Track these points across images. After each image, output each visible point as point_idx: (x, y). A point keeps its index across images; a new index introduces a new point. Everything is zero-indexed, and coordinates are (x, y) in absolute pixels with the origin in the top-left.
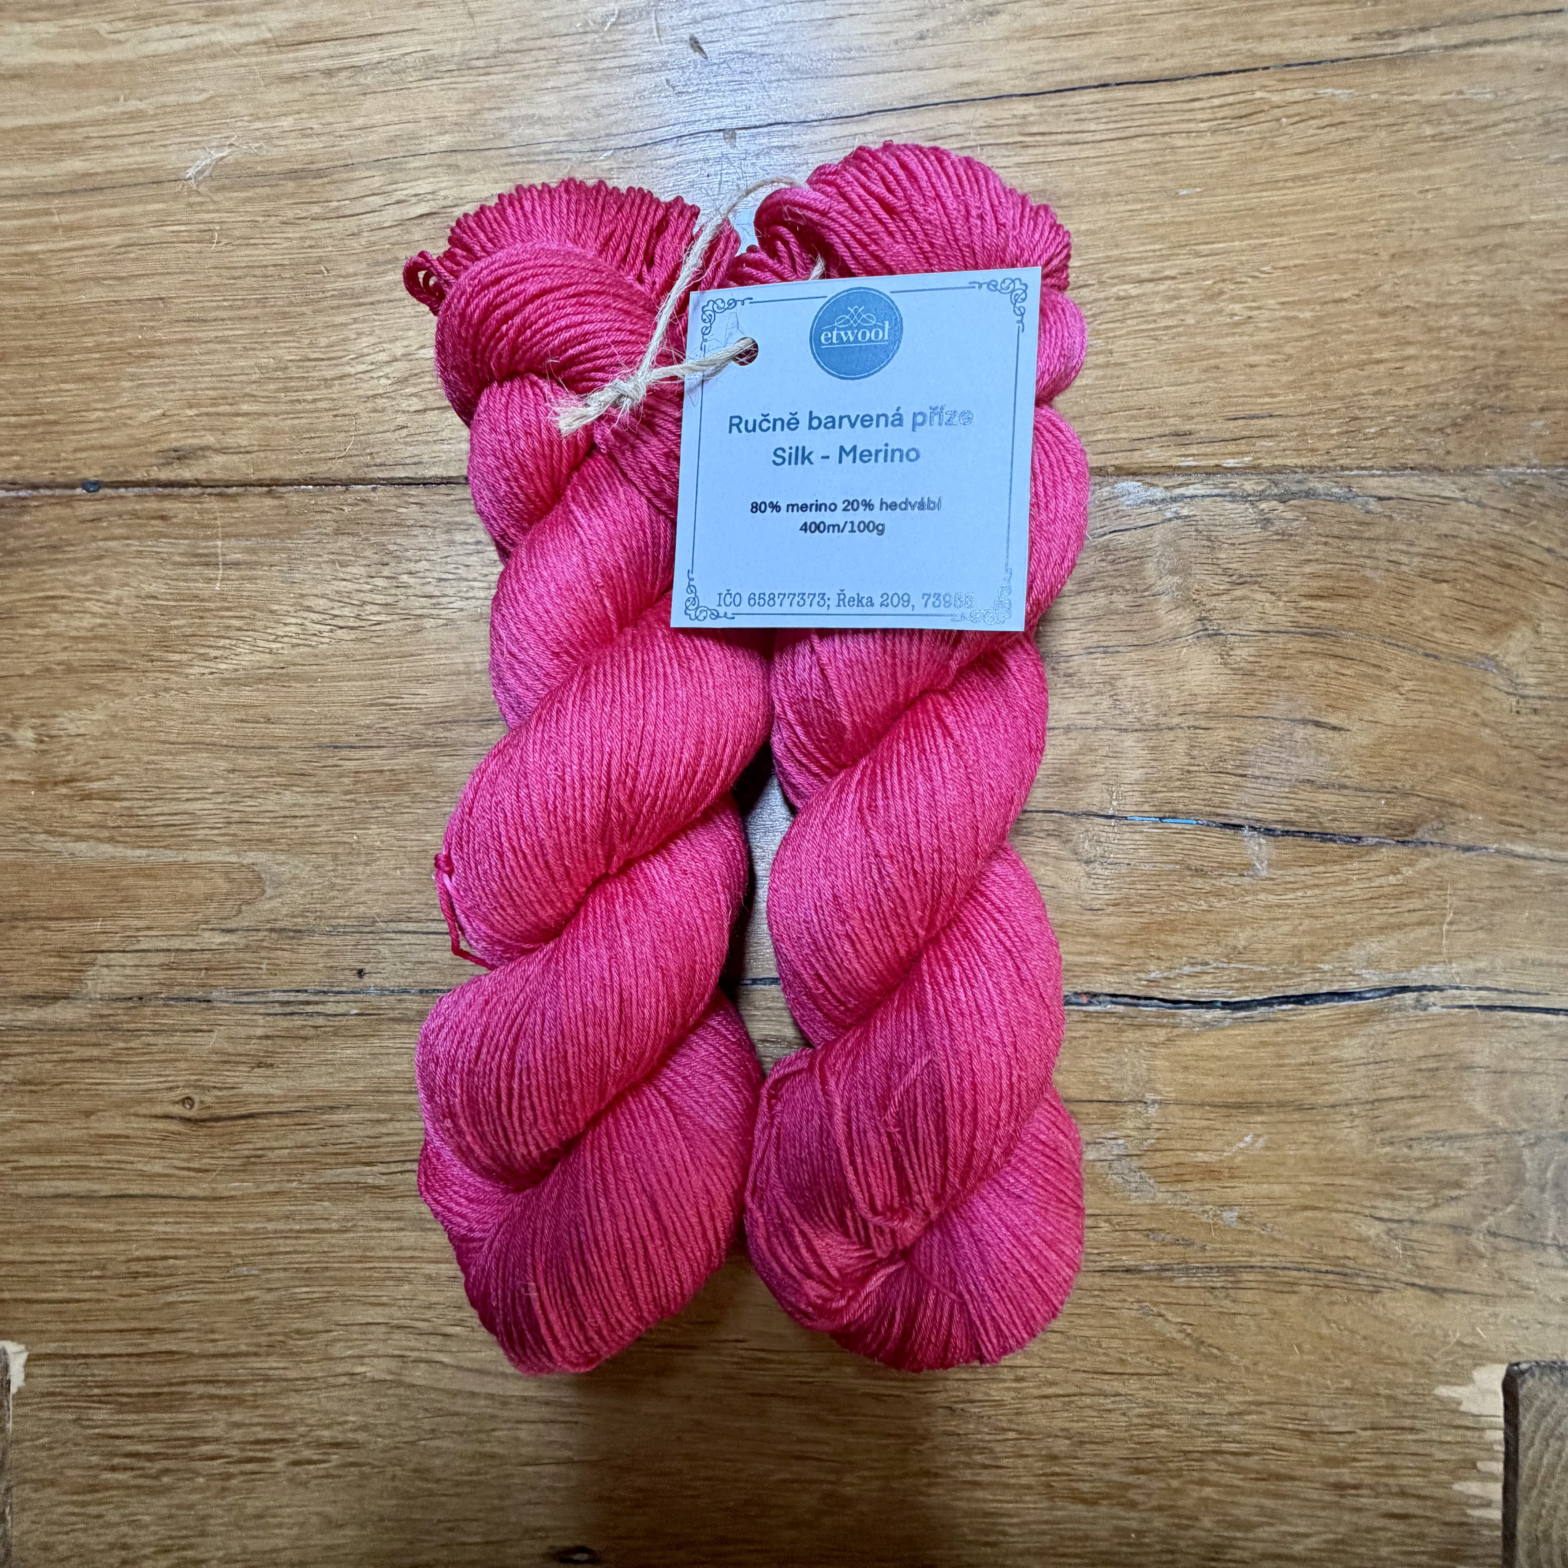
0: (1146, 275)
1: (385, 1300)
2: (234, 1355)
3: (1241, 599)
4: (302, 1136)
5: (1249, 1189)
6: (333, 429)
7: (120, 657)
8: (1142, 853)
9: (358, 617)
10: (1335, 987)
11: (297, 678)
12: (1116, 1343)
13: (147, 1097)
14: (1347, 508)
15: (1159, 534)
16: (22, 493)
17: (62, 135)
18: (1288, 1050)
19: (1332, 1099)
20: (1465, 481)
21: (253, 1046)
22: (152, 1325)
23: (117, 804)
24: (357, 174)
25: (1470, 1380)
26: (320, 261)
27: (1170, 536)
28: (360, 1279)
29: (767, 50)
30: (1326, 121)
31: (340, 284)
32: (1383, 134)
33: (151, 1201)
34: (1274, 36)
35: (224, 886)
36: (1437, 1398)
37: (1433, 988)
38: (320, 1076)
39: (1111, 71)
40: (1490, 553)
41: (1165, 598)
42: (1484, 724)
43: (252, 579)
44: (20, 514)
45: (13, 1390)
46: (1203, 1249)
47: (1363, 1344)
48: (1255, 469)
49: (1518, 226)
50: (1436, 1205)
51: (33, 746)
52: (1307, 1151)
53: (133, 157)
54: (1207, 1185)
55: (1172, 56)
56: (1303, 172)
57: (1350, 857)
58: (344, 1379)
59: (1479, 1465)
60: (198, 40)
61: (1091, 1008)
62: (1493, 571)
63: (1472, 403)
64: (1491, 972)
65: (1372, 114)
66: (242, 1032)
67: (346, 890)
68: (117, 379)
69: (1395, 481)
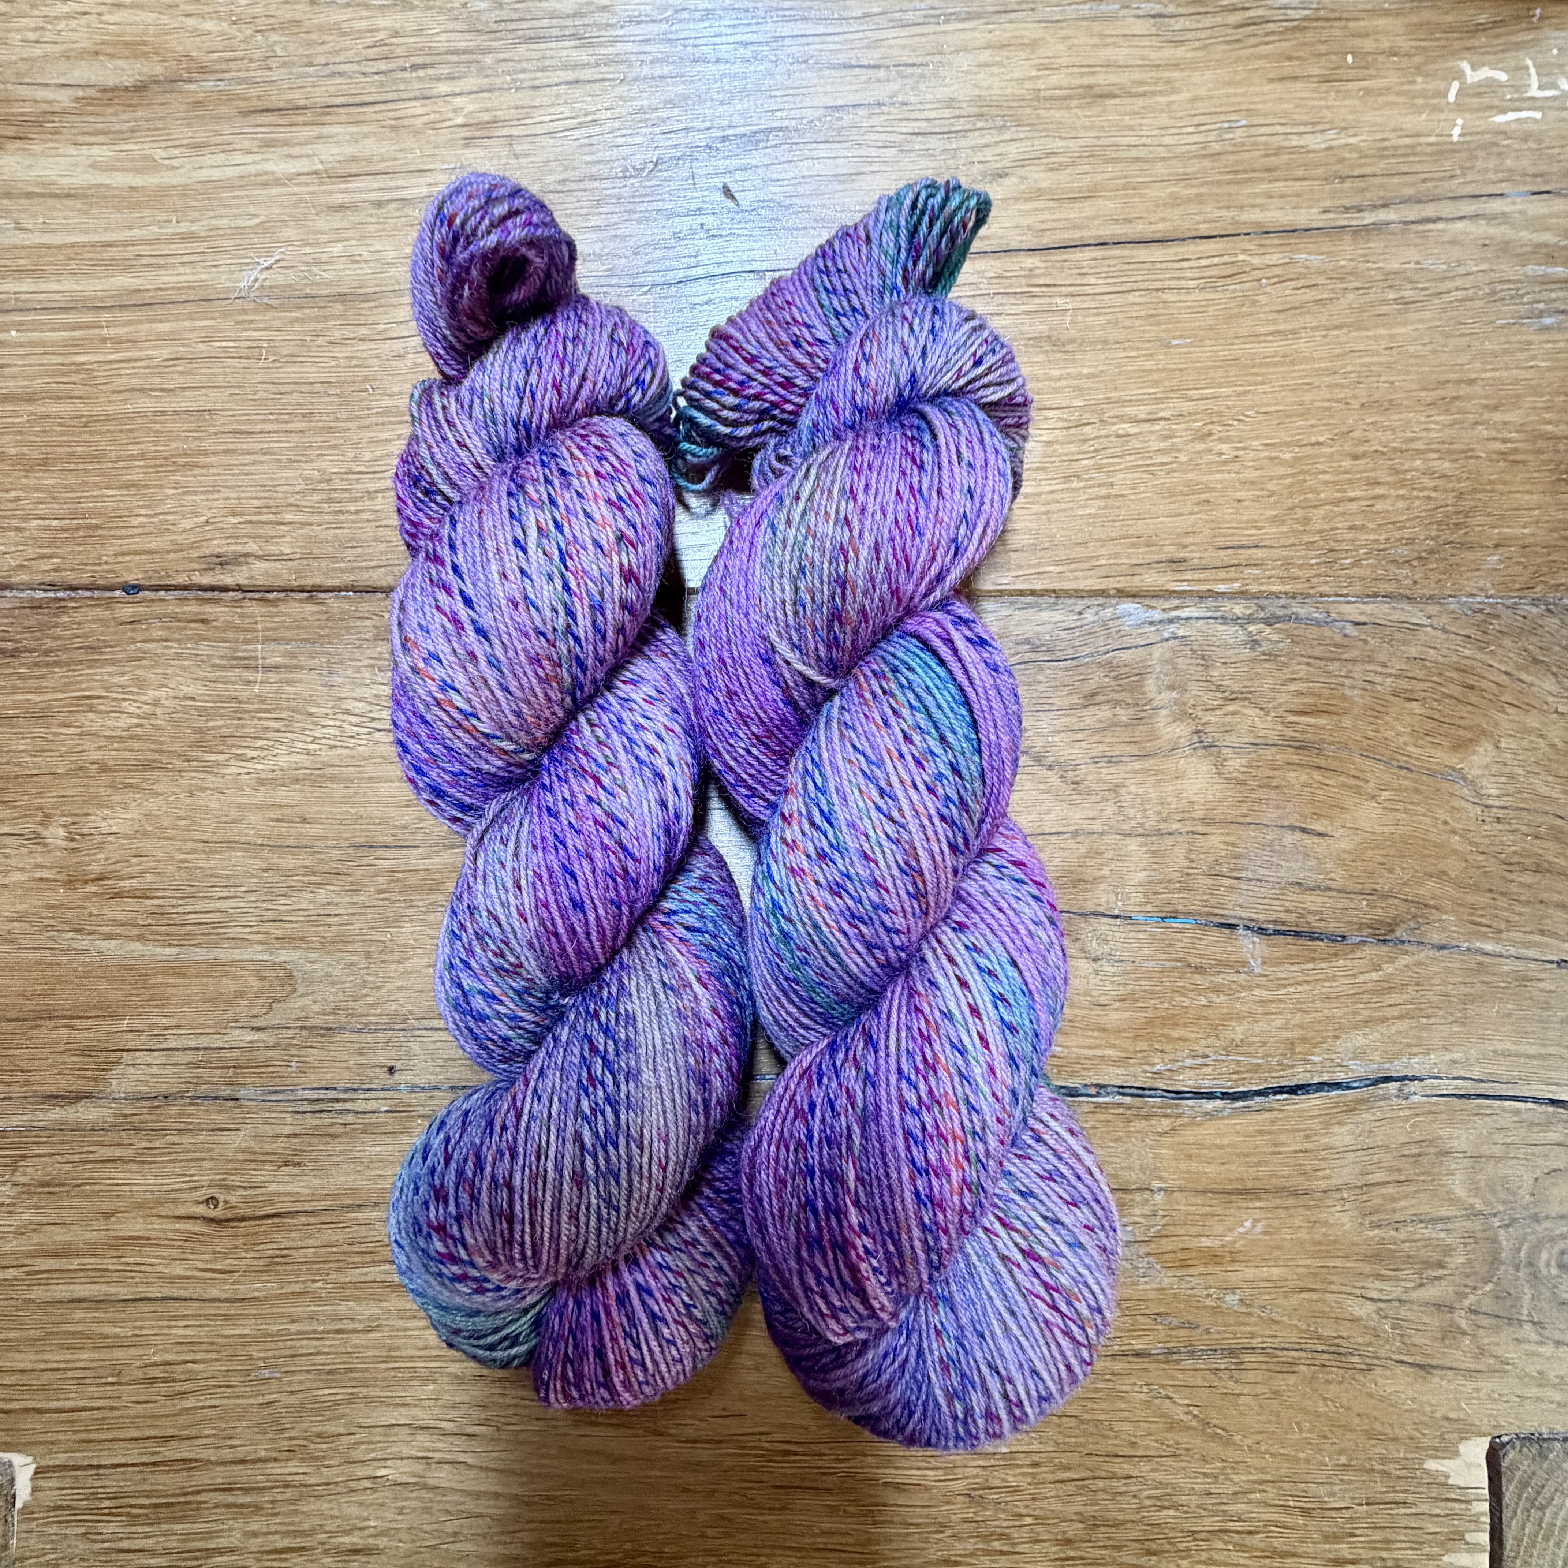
0: (1142, 416)
1: (409, 1400)
2: (255, 1461)
3: (1233, 713)
4: (329, 1235)
5: (1250, 1273)
6: (376, 539)
7: (157, 756)
8: (1146, 951)
10: (1325, 1078)
11: (333, 779)
12: (1127, 1427)
13: (170, 1197)
14: (1326, 632)
15: (1157, 652)
16: (61, 594)
17: (113, 253)
18: (1283, 1138)
19: (1323, 1185)
20: (1431, 609)
21: (280, 1145)
22: (170, 1432)
23: (148, 902)
24: (404, 300)
25: (1457, 1454)
26: (366, 380)
27: (1168, 655)
28: (385, 1379)
29: (794, 200)
30: (1302, 283)
31: (386, 402)
32: (1351, 296)
33: (171, 1303)
34: (1253, 206)
35: (254, 982)
36: (1427, 1472)
37: (1414, 1079)
38: (347, 1174)
39: (1108, 231)
40: (1454, 675)
41: (1164, 712)
42: (1454, 832)
43: (289, 682)
44: (57, 615)
45: (19, 1504)
46: (1208, 1332)
47: (1357, 1421)
48: (1243, 594)
49: (1471, 382)
50: (1421, 1285)
51: (64, 844)
52: (1302, 1235)
53: (183, 276)
54: (1209, 1270)
55: (1164, 220)
56: (1281, 327)
57: (1336, 955)
58: (367, 1484)
59: (1468, 1537)
60: (252, 169)
61: (1100, 1100)
62: (1456, 690)
63: (1435, 539)
64: (1467, 1064)
65: (1342, 279)
66: (270, 1130)
67: (379, 988)
68: (161, 487)
69: (1369, 608)
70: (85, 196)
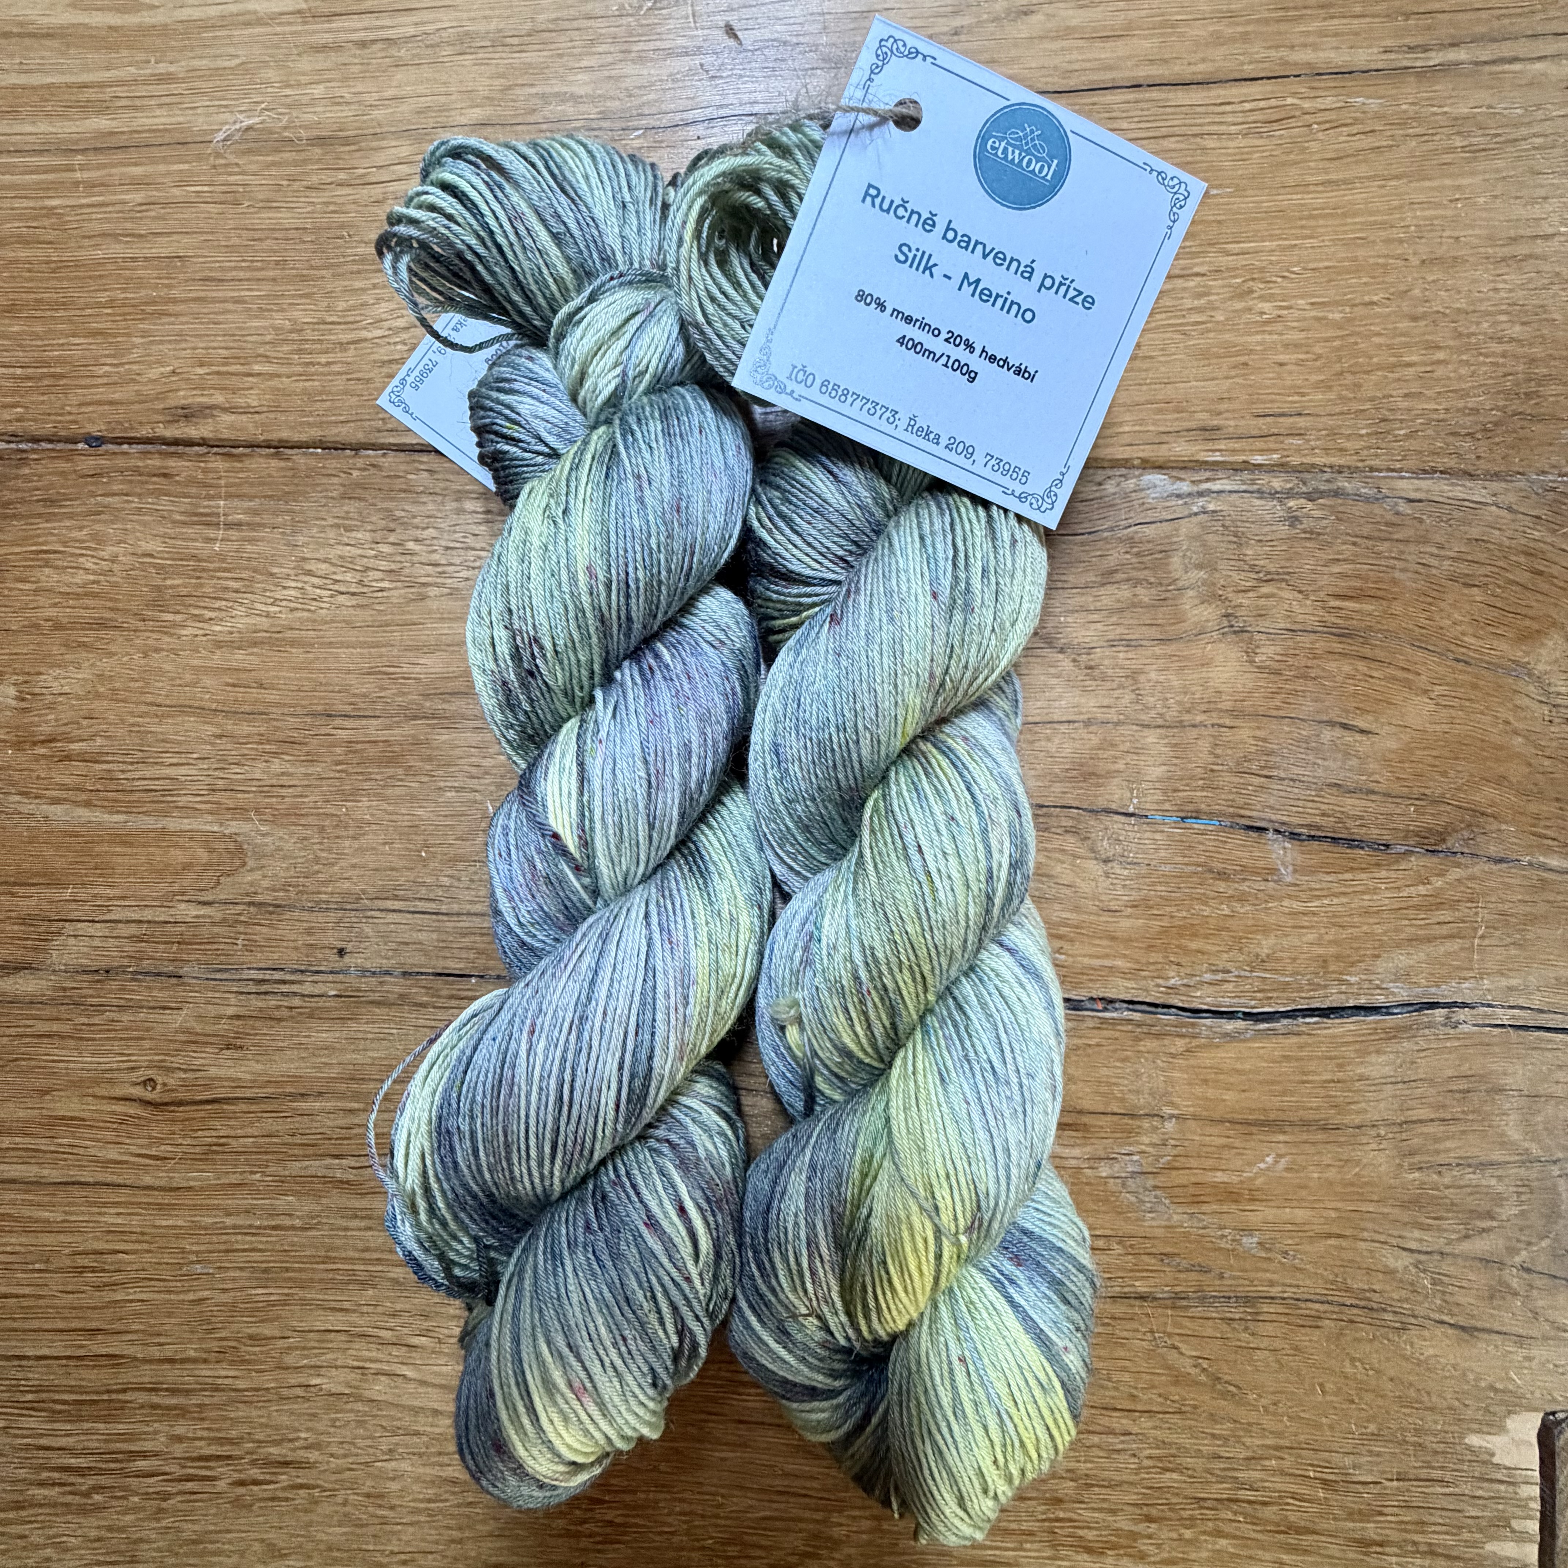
1: (346, 1305)
2: (183, 1361)
3: (1267, 596)
4: (271, 1124)
5: (1270, 1213)
6: (346, 393)
7: (111, 615)
8: (1162, 853)
9: (360, 583)
10: (1362, 1001)
11: (293, 643)
12: (1126, 1377)
13: (107, 1077)
14: (1377, 510)
15: (1185, 528)
16: (22, 446)
17: (89, 94)
18: (1312, 1066)
19: (1358, 1120)
20: (1496, 486)
21: (223, 1026)
22: (99, 1325)
23: (97, 767)
24: (384, 143)
25: (1502, 1429)
26: (342, 226)
27: (1196, 530)
28: (321, 1281)
29: (801, 39)
30: (1357, 128)
31: (362, 249)
32: (1413, 143)
33: (104, 1189)
34: (1305, 45)
35: (203, 855)
36: (1469, 1448)
37: (1464, 1005)
38: (292, 1060)
39: (1143, 73)
40: (1522, 559)
41: (1191, 593)
42: (1516, 732)
43: (252, 541)
44: (17, 467)
46: (1221, 1277)
47: (1390, 1385)
48: (1282, 467)
49: (1547, 237)
50: (1467, 1237)
51: (14, 703)
52: (1331, 1174)
53: (160, 119)
54: (1225, 1208)
55: (1204, 60)
56: (1333, 177)
57: (1378, 865)
58: (299, 1392)
59: (1514, 1524)
61: (1107, 1015)
62: (1523, 577)
63: (1502, 409)
64: (1525, 990)
65: (1403, 125)
66: (212, 1010)
67: (333, 864)
68: (129, 335)
69: (1424, 484)
70: (63, 36)
